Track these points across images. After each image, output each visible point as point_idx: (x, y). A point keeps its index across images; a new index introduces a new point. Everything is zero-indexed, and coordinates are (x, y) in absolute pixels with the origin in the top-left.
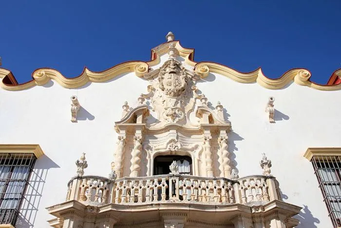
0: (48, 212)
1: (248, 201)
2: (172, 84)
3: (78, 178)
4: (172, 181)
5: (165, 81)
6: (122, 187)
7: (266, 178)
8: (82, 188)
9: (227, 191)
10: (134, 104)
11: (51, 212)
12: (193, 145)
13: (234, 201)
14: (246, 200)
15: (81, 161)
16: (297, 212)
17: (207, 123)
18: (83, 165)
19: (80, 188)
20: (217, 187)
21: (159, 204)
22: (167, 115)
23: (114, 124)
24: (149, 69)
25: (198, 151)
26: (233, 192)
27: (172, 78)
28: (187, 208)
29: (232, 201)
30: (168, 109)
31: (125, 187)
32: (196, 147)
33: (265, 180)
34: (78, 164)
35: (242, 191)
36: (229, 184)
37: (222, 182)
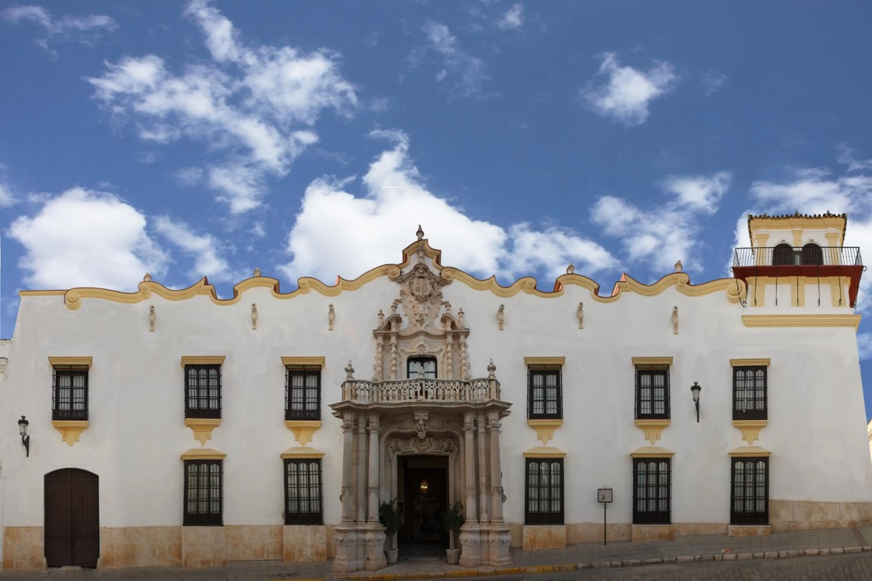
0: (330, 408)
1: (475, 399)
2: (421, 289)
3: (349, 382)
4: (420, 383)
5: (414, 286)
6: (383, 389)
7: (490, 380)
8: (353, 390)
9: (460, 390)
10: (388, 314)
11: (333, 408)
12: (438, 349)
13: (465, 399)
14: (474, 398)
15: (349, 368)
16: (508, 407)
17: (449, 329)
18: (350, 371)
19: (351, 390)
20: (453, 388)
21: (410, 403)
22: (417, 321)
23: (372, 332)
24: (401, 272)
25: (442, 354)
26: (465, 391)
27: (421, 284)
28: (430, 406)
29: (463, 398)
30: (418, 315)
31: (385, 389)
32: (441, 350)
33: (489, 382)
34: (347, 370)
35: (471, 392)
36: (462, 385)
37: (457, 384)
